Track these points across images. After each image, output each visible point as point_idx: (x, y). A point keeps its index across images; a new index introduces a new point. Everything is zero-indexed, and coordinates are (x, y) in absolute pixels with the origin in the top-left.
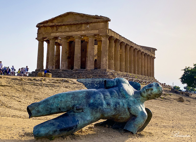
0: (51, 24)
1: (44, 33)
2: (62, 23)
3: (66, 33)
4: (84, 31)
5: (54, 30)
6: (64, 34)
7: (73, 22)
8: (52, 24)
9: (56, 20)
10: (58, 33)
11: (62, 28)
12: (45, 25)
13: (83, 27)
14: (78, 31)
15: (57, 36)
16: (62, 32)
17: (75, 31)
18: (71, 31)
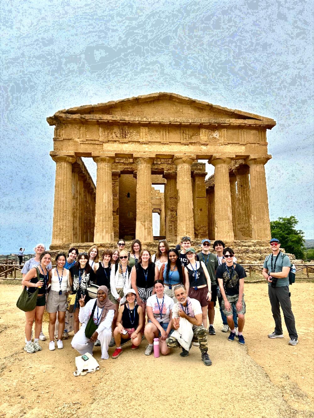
0: (107, 117)
2: (145, 119)
3: (154, 146)
4: (207, 145)
5: (113, 134)
6: (147, 149)
7: (178, 120)
8: (113, 117)
9: (120, 110)
10: (126, 145)
11: (139, 132)
12: (87, 116)
13: (203, 136)
14: (188, 145)
16: (140, 142)
17: (182, 144)
18: (168, 143)
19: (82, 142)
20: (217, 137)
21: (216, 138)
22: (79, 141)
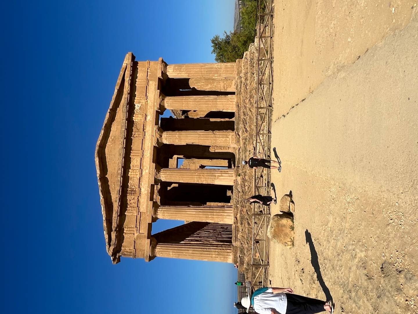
0: (116, 207)
1: (136, 235)
2: (120, 172)
3: (144, 164)
4: (146, 115)
5: (131, 202)
6: (147, 171)
7: (122, 140)
8: (116, 201)
10: (143, 190)
12: (114, 225)
13: (137, 118)
14: (145, 133)
15: (148, 193)
16: (140, 177)
17: (144, 138)
18: (142, 151)
19: (138, 232)
20: (139, 105)
21: (140, 107)
22: (137, 234)
